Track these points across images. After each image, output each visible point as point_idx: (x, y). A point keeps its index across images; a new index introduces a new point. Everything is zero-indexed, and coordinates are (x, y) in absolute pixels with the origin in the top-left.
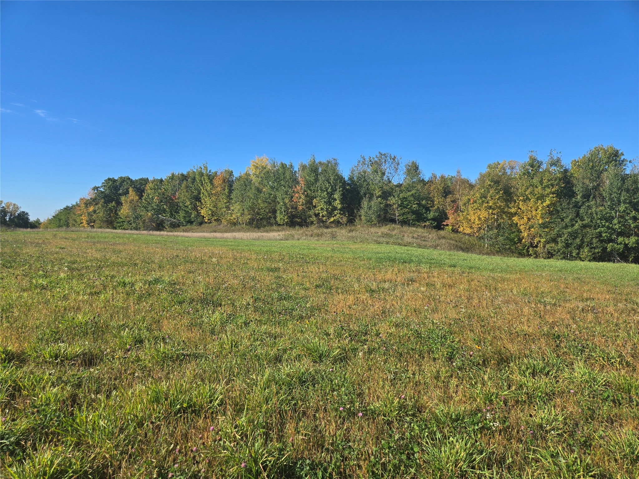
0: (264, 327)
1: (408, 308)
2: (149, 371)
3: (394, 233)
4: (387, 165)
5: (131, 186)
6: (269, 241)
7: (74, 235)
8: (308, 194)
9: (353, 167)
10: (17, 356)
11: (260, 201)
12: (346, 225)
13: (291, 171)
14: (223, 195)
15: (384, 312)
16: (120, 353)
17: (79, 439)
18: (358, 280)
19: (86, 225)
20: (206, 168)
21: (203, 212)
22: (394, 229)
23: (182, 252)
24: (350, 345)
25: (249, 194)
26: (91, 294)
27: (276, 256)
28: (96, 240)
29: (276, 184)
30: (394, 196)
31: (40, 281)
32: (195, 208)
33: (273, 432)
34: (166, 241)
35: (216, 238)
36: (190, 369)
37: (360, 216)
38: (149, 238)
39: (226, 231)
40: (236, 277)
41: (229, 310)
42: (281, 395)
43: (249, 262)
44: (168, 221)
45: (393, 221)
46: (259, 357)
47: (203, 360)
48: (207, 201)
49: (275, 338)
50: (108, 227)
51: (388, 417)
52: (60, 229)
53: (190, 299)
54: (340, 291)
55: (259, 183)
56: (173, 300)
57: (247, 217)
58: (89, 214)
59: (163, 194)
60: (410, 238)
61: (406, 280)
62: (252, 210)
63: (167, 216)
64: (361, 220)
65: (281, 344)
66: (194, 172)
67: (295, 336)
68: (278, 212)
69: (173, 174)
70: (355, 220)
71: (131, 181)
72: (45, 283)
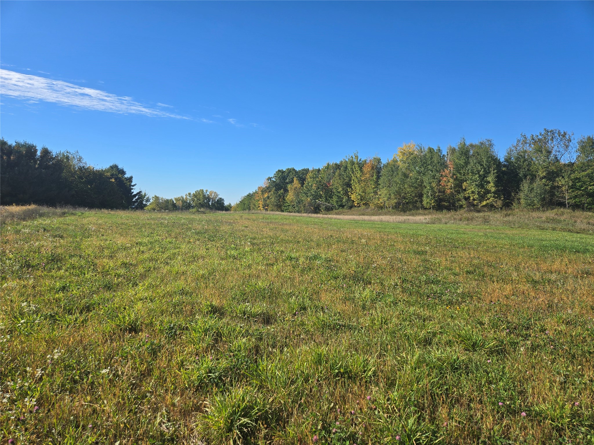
0: (412, 309)
1: (583, 304)
2: (312, 335)
3: (562, 218)
4: (555, 142)
5: (295, 175)
6: (415, 225)
7: (254, 217)
8: (457, 177)
9: (511, 147)
10: (219, 310)
11: (406, 186)
12: (501, 209)
13: (438, 155)
14: (371, 181)
15: (550, 306)
16: (289, 317)
17: (261, 383)
18: (517, 269)
19: (262, 209)
20: (357, 157)
21: (353, 197)
22: (563, 214)
23: (335, 232)
24: (508, 338)
25: (395, 179)
26: (267, 265)
27: (422, 239)
28: (269, 221)
29: (423, 169)
30: (563, 177)
31: (233, 252)
32: (346, 193)
33: (426, 412)
34: (322, 223)
35: (365, 220)
36: (345, 338)
37: (519, 199)
38: (309, 219)
39: (373, 214)
40: (384, 258)
41: (378, 288)
42: (432, 378)
43: (395, 244)
44: (323, 206)
45: (562, 205)
46: (409, 337)
47: (356, 332)
48: (357, 188)
49: (424, 321)
50: (277, 210)
51: (557, 423)
52: (245, 212)
53: (343, 275)
54: (495, 279)
55: (406, 169)
56: (329, 275)
57: (394, 201)
58: (264, 199)
59: (320, 182)
60: (585, 224)
61: (580, 272)
62: (399, 194)
63: (323, 200)
64: (519, 203)
65: (430, 327)
66: (346, 161)
67: (446, 321)
68: (425, 196)
69: (328, 165)
70: (512, 204)
71: (296, 171)
72: (236, 254)
